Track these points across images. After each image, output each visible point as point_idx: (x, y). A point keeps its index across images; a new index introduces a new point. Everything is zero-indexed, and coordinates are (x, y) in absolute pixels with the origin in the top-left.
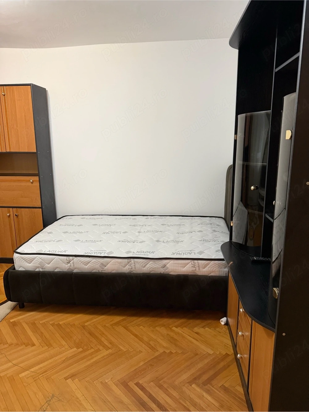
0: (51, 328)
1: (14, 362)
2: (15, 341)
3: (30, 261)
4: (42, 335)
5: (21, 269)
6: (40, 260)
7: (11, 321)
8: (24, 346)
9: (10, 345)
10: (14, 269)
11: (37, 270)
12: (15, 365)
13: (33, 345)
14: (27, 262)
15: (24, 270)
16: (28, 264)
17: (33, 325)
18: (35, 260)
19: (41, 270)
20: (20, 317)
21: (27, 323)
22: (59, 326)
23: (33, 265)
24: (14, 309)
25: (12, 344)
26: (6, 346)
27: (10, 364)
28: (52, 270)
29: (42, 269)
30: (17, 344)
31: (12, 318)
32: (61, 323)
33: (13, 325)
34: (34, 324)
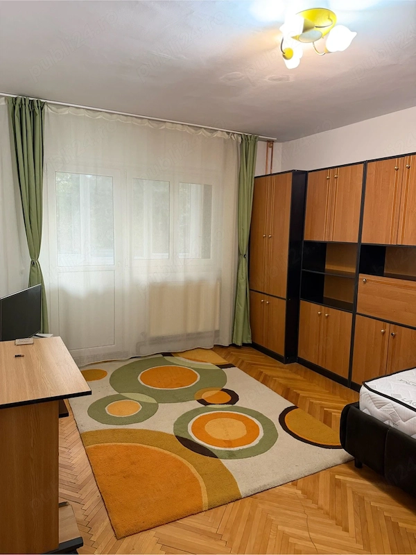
0: (383, 522)
1: (312, 535)
2: (327, 508)
3: (380, 405)
4: (364, 523)
5: (365, 411)
6: (393, 409)
7: (337, 477)
8: (334, 521)
9: (319, 508)
10: (358, 407)
11: (387, 422)
12: (311, 540)
13: (346, 530)
14: (375, 404)
15: (369, 414)
16: (376, 408)
17: (360, 500)
18: (386, 406)
19: (392, 425)
20: (348, 479)
21: (353, 492)
22: (395, 526)
23: (382, 412)
24: (347, 462)
25: (322, 509)
26: (314, 506)
27: (306, 534)
28: (407, 433)
29: (394, 424)
30: (328, 514)
31: (339, 473)
32: (401, 524)
33: (337, 484)
34: (362, 499)
